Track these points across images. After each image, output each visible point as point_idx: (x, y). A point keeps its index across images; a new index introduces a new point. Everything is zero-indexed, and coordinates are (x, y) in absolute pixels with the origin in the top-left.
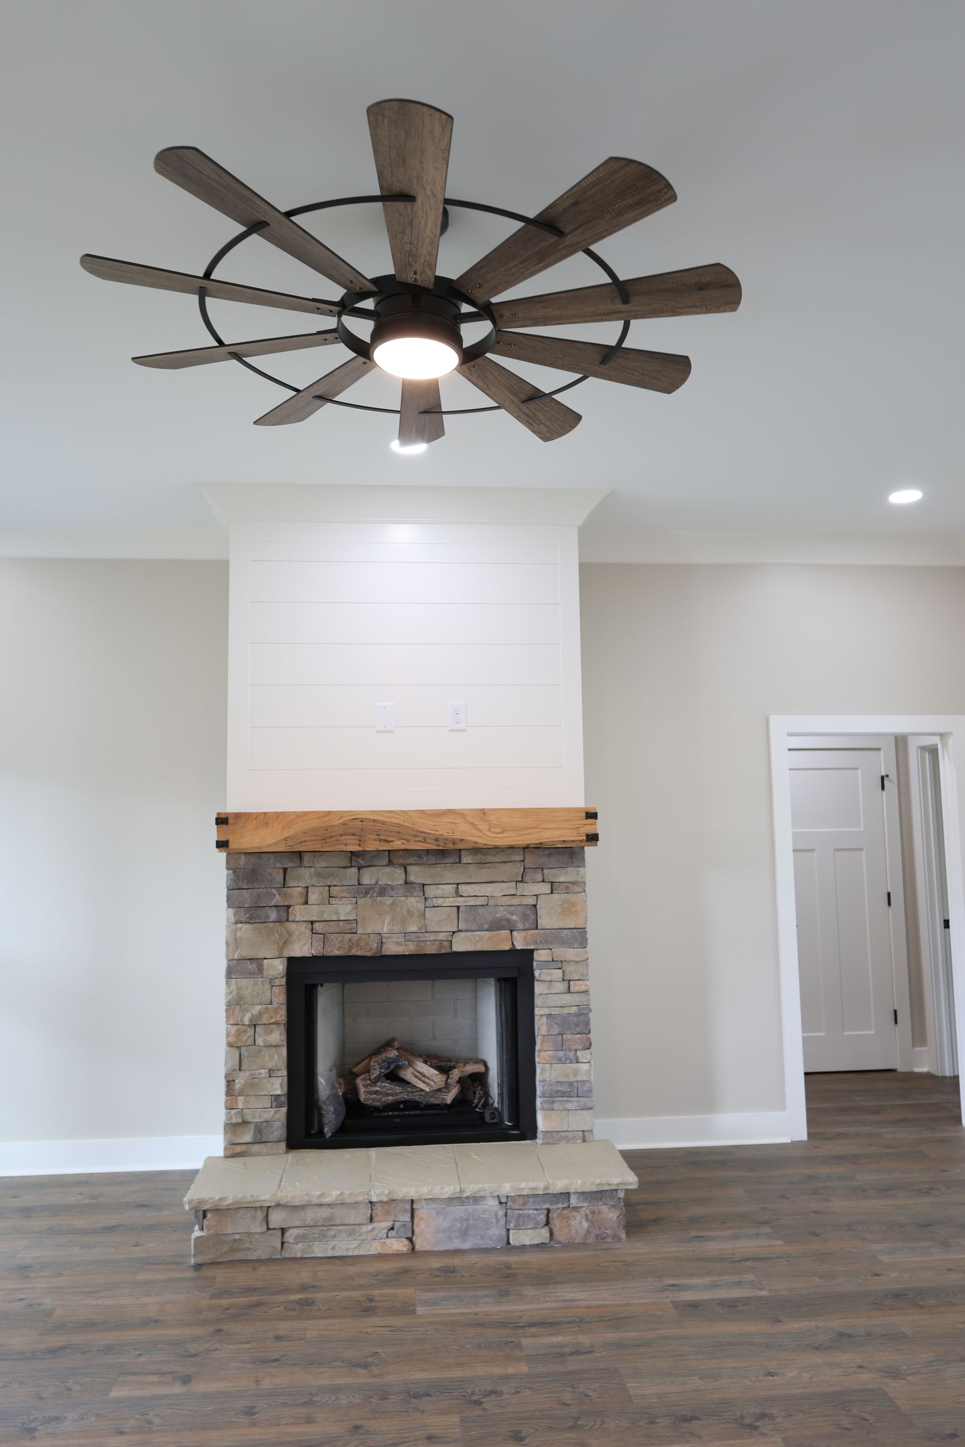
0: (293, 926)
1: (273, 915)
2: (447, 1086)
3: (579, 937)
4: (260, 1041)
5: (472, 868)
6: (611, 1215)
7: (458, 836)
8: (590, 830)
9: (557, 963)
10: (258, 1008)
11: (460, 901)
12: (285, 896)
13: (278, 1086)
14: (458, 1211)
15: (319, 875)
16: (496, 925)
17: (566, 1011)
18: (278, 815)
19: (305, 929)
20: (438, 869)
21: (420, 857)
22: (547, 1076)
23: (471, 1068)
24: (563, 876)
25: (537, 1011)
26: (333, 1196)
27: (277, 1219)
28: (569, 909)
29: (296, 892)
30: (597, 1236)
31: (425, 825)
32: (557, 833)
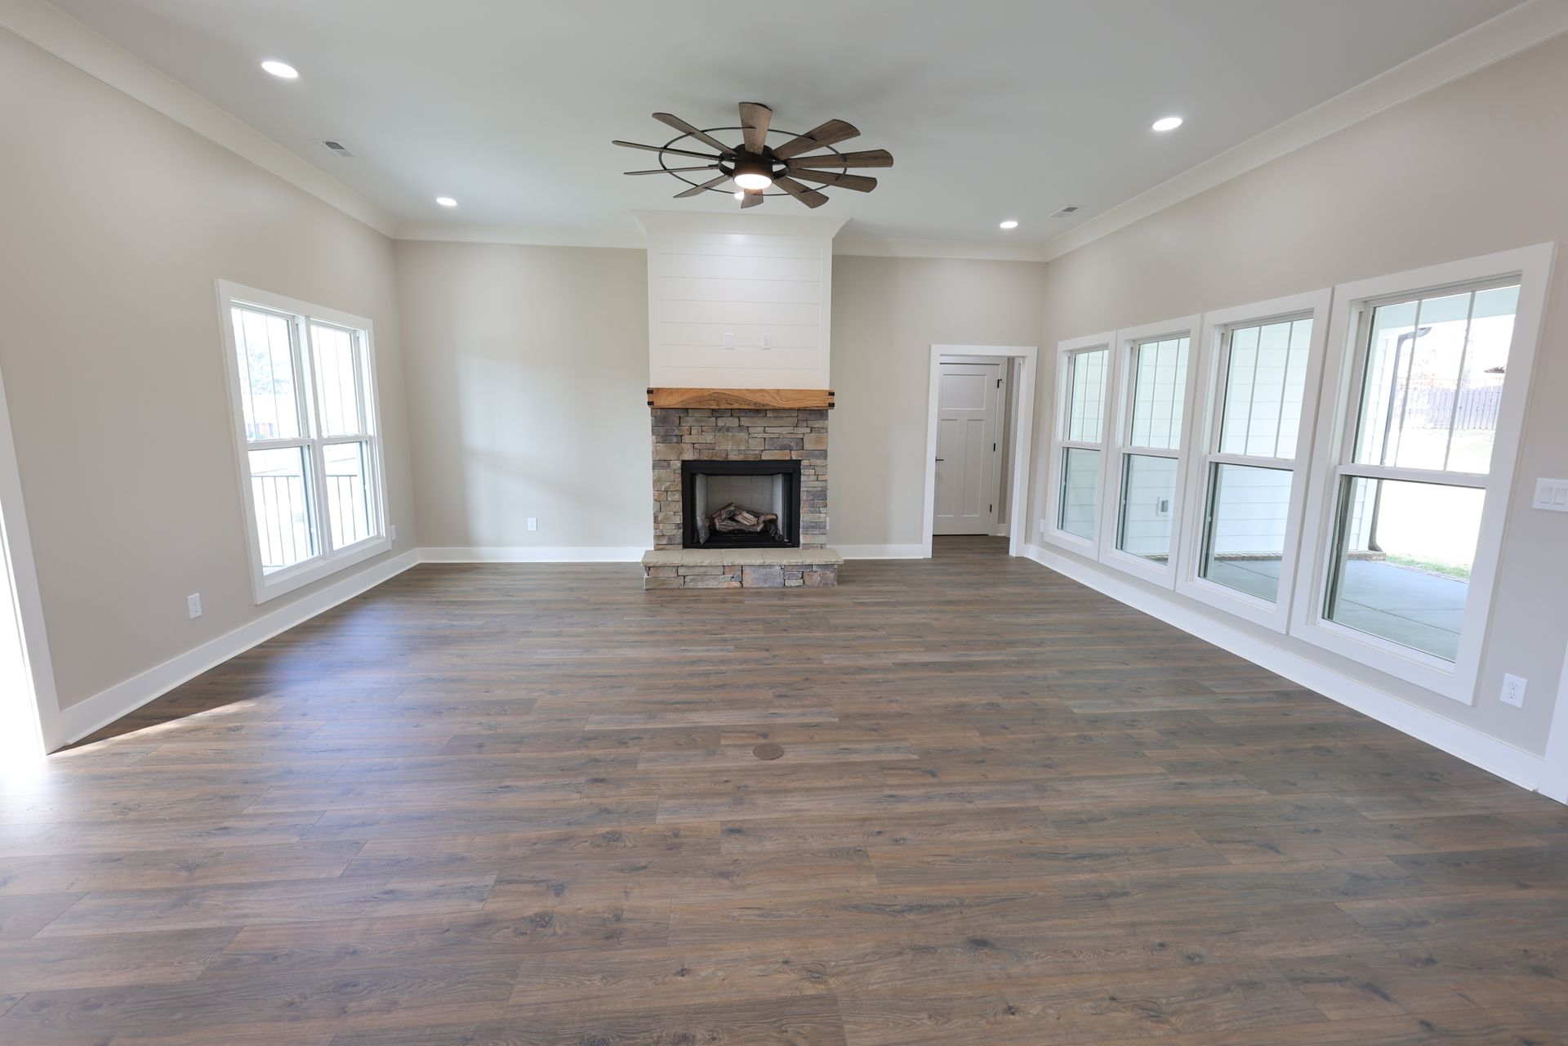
0: (685, 445)
1: (675, 440)
2: (758, 523)
3: (824, 454)
4: (669, 499)
5: (772, 420)
6: (831, 575)
7: (766, 402)
8: (830, 401)
9: (811, 466)
10: (668, 483)
11: (766, 435)
12: (680, 430)
13: (679, 519)
14: (763, 571)
15: (697, 421)
16: (783, 448)
17: (816, 489)
18: (678, 390)
19: (690, 447)
20: (755, 419)
21: (746, 413)
22: (805, 519)
23: (769, 517)
24: (817, 425)
25: (802, 489)
26: (706, 562)
27: (682, 571)
28: (819, 441)
29: (685, 428)
30: (824, 584)
31: (750, 397)
32: (816, 402)
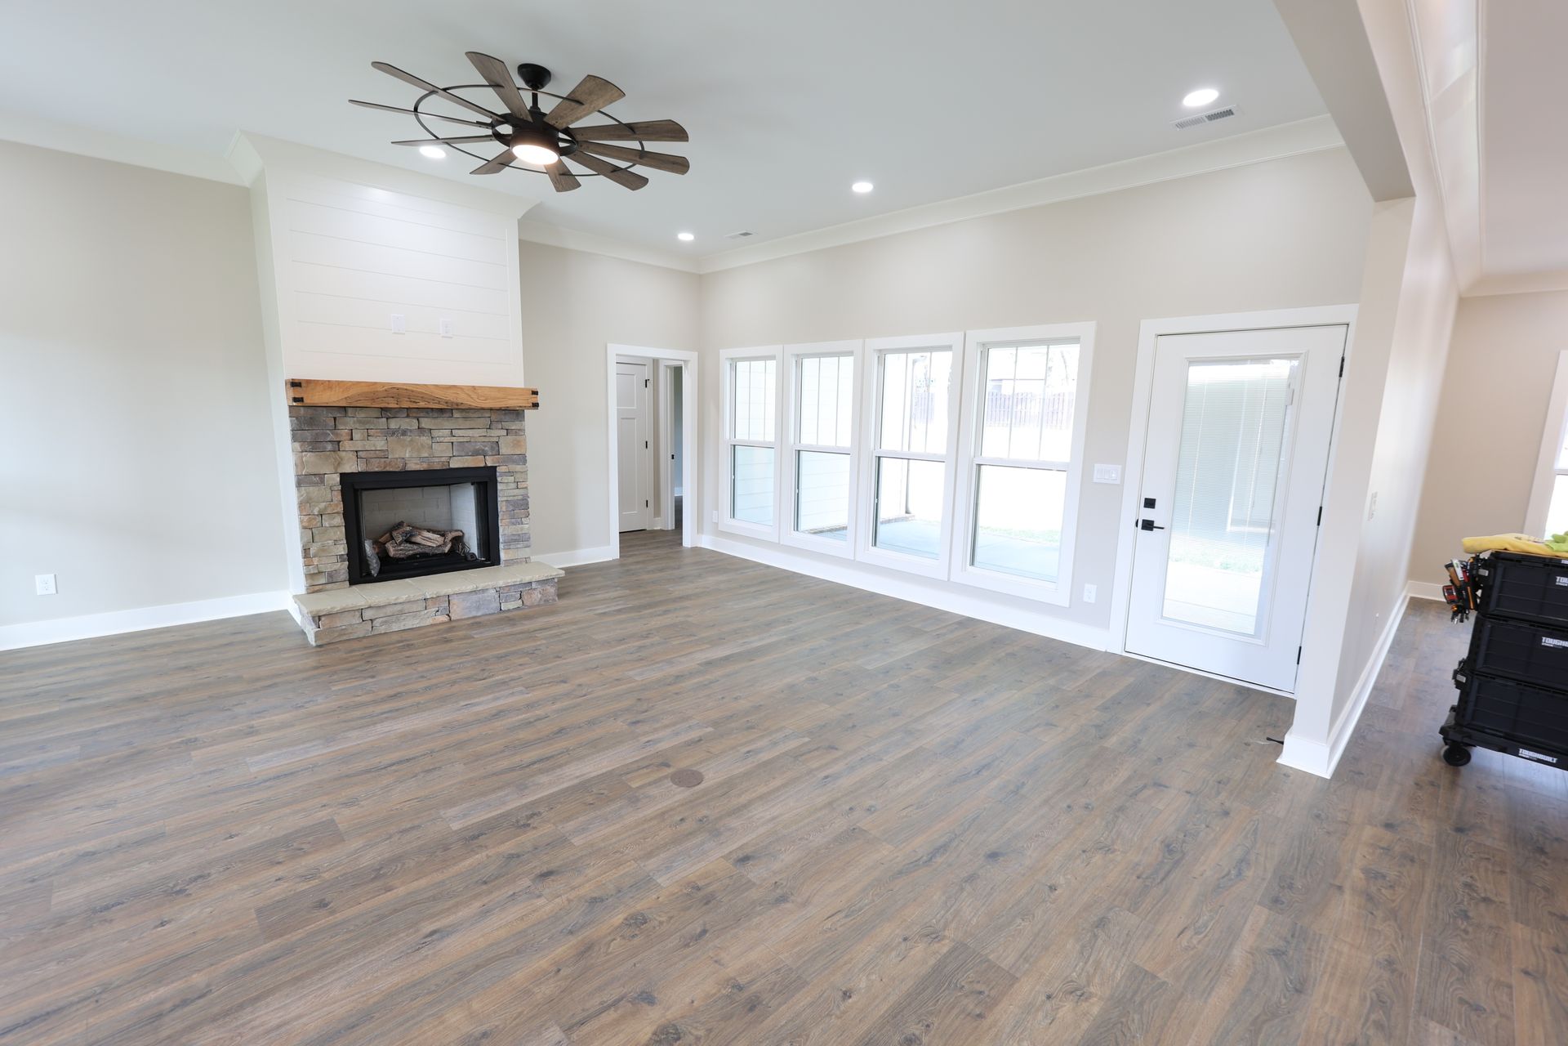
0: (343, 454)
1: (329, 447)
2: (445, 544)
3: (523, 459)
4: (326, 524)
5: (460, 421)
6: (551, 590)
7: (460, 401)
8: (534, 401)
9: (511, 473)
10: (322, 505)
11: (454, 439)
12: (337, 435)
13: (342, 549)
14: (474, 597)
15: (360, 422)
16: (476, 453)
17: (516, 498)
18: (339, 383)
19: (352, 456)
20: (439, 420)
21: (427, 413)
22: (506, 532)
23: (455, 534)
24: (514, 426)
25: (499, 499)
26: (404, 598)
27: (368, 615)
28: (517, 444)
29: (344, 432)
30: (545, 601)
31: (439, 394)
32: (517, 401)
